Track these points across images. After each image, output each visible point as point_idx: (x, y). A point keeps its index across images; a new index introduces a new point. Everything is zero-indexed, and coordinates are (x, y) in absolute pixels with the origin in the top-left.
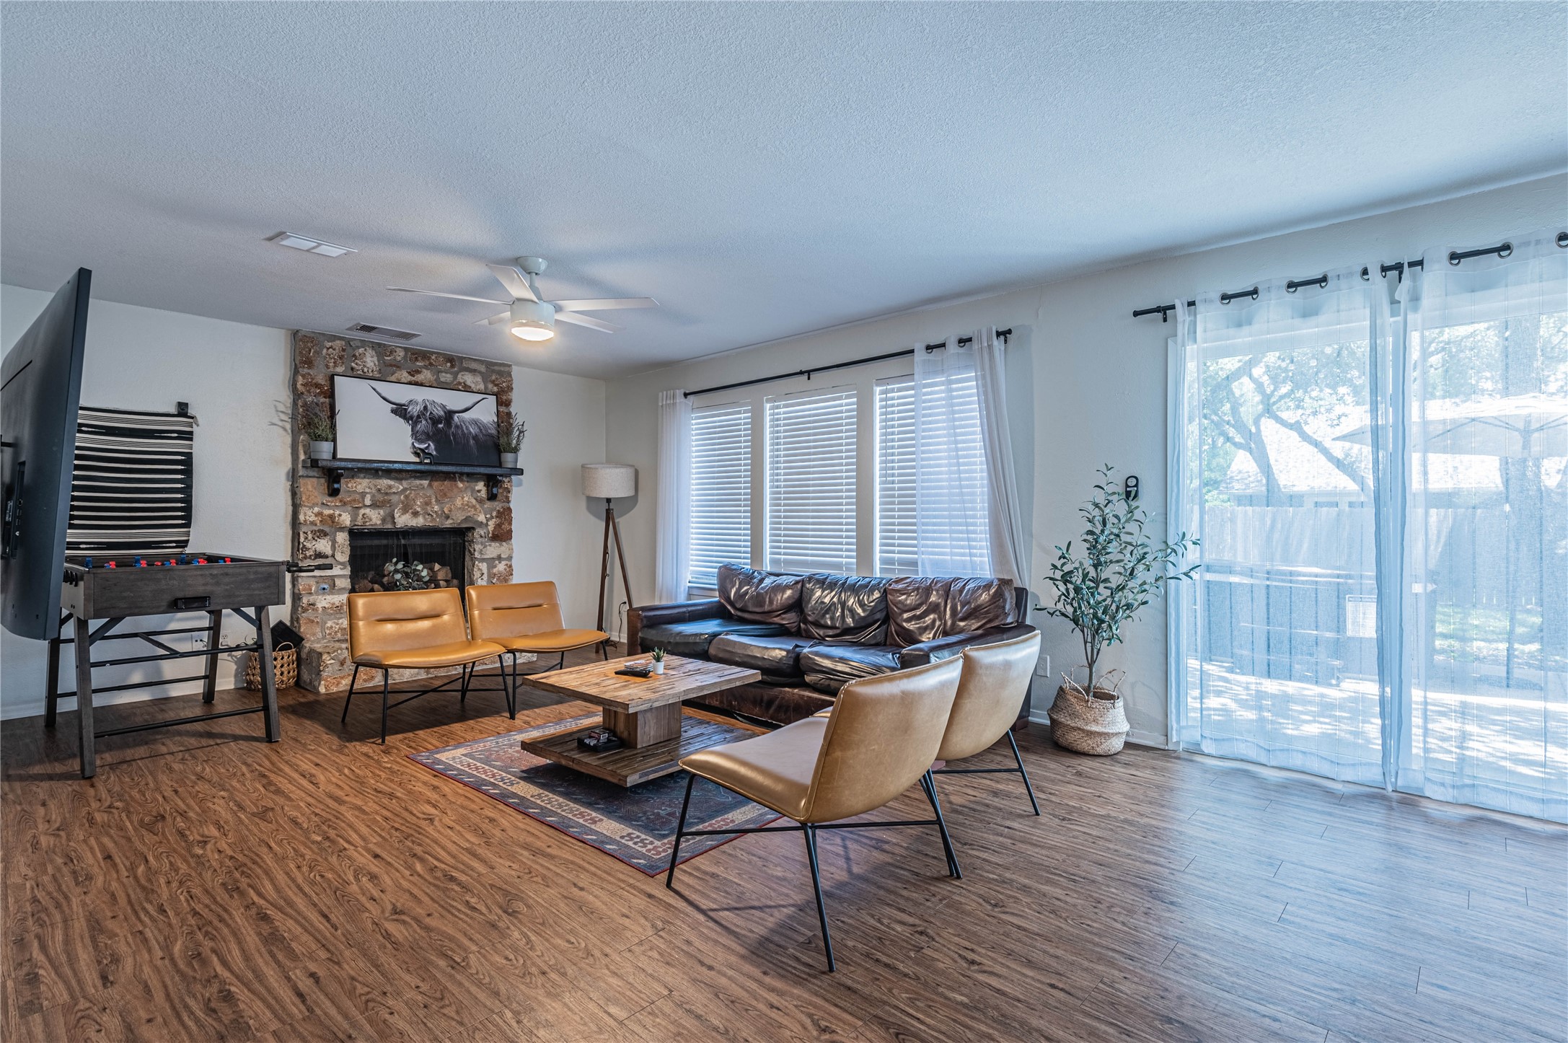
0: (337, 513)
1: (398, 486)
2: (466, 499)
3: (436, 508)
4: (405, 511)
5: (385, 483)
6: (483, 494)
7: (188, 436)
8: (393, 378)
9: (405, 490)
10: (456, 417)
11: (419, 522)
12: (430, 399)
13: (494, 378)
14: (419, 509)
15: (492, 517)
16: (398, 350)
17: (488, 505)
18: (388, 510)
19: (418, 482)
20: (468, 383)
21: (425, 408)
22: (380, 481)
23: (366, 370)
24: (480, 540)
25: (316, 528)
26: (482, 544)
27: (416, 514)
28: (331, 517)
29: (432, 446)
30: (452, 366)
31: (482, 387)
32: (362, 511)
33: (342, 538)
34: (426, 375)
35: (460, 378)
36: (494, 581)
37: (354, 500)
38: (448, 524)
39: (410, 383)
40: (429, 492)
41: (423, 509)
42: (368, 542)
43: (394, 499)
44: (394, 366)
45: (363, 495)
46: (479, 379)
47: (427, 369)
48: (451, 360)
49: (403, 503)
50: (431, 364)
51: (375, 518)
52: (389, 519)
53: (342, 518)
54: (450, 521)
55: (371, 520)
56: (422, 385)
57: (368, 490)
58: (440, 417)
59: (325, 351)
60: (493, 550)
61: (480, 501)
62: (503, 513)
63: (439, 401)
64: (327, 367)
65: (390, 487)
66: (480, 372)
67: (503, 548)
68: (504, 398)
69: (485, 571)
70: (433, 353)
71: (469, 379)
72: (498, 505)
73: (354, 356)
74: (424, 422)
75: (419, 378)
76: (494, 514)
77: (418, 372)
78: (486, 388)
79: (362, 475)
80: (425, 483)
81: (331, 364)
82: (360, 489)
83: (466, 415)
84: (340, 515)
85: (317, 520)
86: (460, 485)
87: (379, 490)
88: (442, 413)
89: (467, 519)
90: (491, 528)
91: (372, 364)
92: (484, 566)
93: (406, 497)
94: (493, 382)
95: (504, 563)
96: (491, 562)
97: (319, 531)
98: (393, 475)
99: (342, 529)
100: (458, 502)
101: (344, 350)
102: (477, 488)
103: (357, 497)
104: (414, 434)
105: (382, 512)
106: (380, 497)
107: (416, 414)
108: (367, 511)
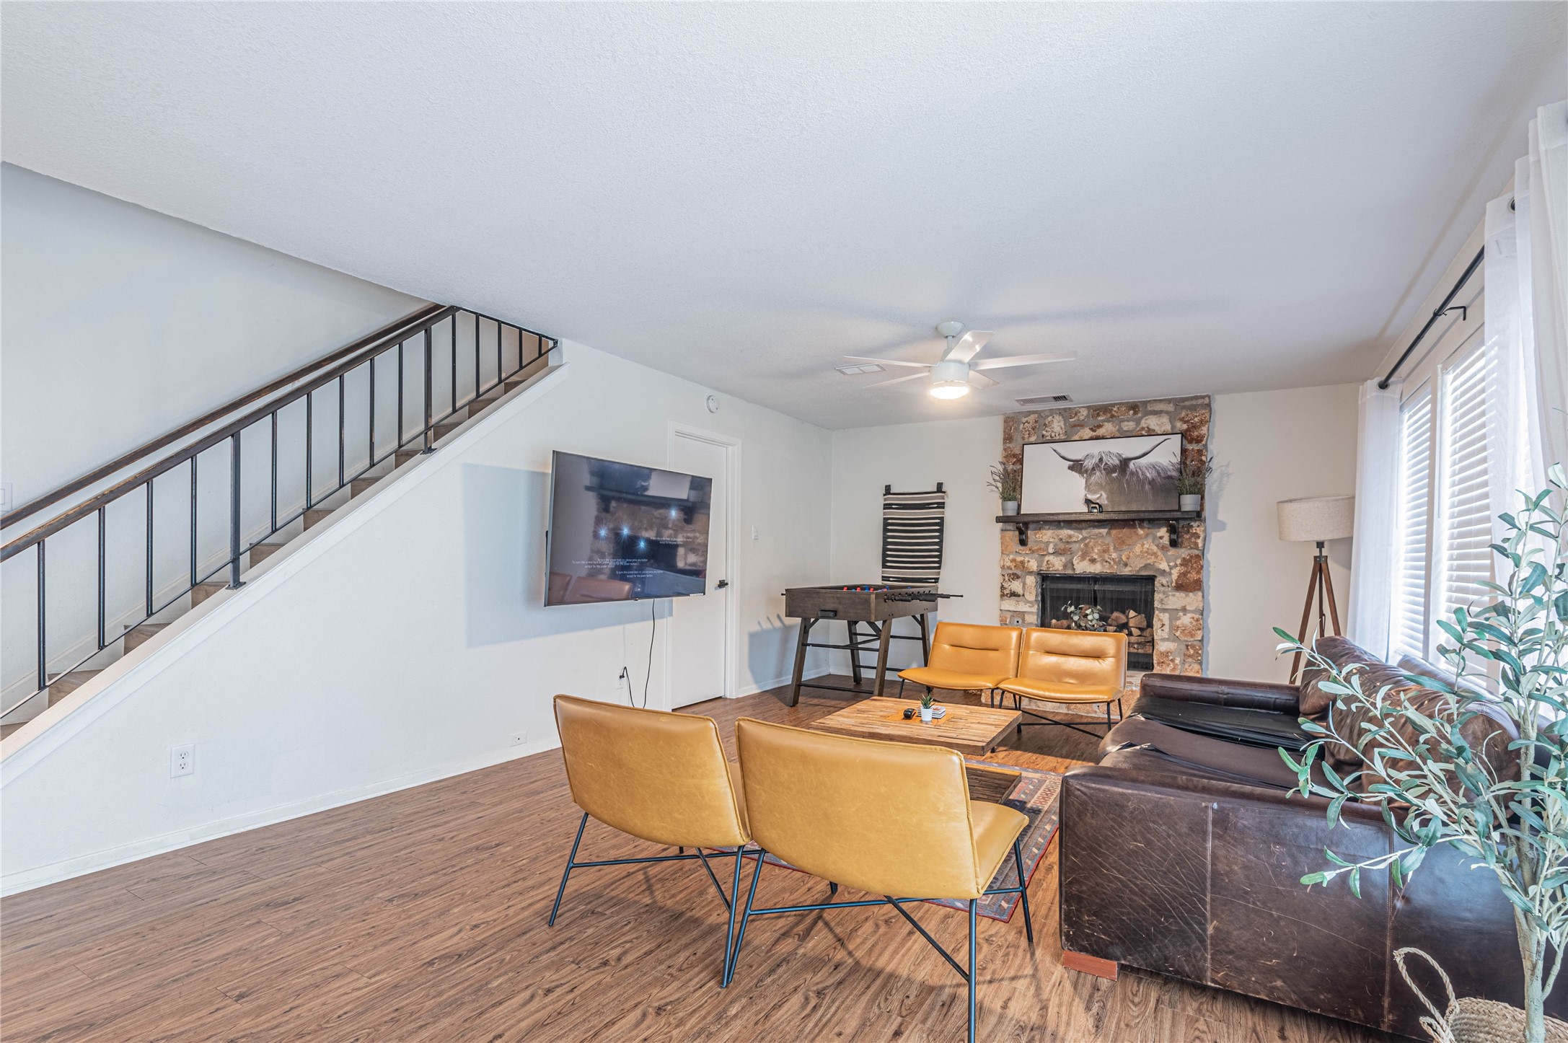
0: (1026, 559)
1: (1077, 535)
2: (1146, 546)
3: (1114, 555)
4: (1083, 558)
5: (1065, 533)
6: (1166, 541)
7: (941, 505)
8: (1076, 437)
9: (1084, 538)
10: (1131, 465)
11: (1097, 569)
12: (1107, 450)
13: (1183, 414)
14: (1096, 557)
15: (1176, 566)
16: (1081, 410)
17: (1172, 552)
18: (1069, 557)
19: (1097, 531)
20: (1152, 427)
21: (1101, 460)
22: (1061, 531)
23: (1053, 435)
24: (1163, 589)
25: (1011, 572)
26: (1164, 593)
27: (1093, 561)
28: (1022, 562)
29: (1104, 496)
30: (1135, 413)
31: (1168, 427)
32: (1047, 558)
33: (1031, 580)
34: (1108, 428)
35: (1143, 424)
36: (1178, 634)
37: (1040, 549)
38: (1126, 571)
39: (1091, 439)
40: (1108, 540)
41: (1100, 557)
42: (1060, 586)
43: (1075, 547)
44: (1078, 425)
45: (1048, 543)
46: (1165, 419)
47: (1109, 421)
48: (1134, 407)
49: (1082, 551)
50: (1112, 416)
51: (1057, 565)
52: (1069, 565)
53: (1031, 564)
54: (1128, 569)
55: (1054, 566)
56: (1103, 438)
57: (1051, 540)
58: (1114, 466)
59: (1022, 426)
60: (1177, 600)
61: (1163, 548)
62: (1189, 561)
63: (1114, 451)
64: (1023, 438)
65: (1070, 536)
66: (1167, 412)
67: (1188, 600)
68: (1196, 433)
69: (1167, 622)
70: (1113, 405)
71: (1152, 422)
72: (1184, 552)
73: (1045, 424)
74: (1098, 473)
75: (1100, 432)
76: (1179, 562)
77: (1100, 426)
78: (1173, 427)
79: (1047, 527)
80: (1104, 531)
81: (1026, 436)
82: (1045, 539)
83: (1143, 461)
84: (1029, 561)
85: (1012, 565)
86: (1141, 532)
87: (1061, 540)
88: (1118, 462)
89: (1146, 567)
90: (1175, 577)
91: (1059, 428)
92: (1165, 617)
93: (1086, 545)
94: (1182, 420)
95: (1189, 615)
96: (1174, 613)
97: (1013, 574)
98: (1074, 525)
99: (1031, 573)
100: (1138, 549)
101: (1036, 422)
102: (1159, 534)
103: (1043, 546)
104: (1088, 486)
105: (1063, 559)
106: (1062, 546)
107: (1091, 467)
108: (1051, 558)
